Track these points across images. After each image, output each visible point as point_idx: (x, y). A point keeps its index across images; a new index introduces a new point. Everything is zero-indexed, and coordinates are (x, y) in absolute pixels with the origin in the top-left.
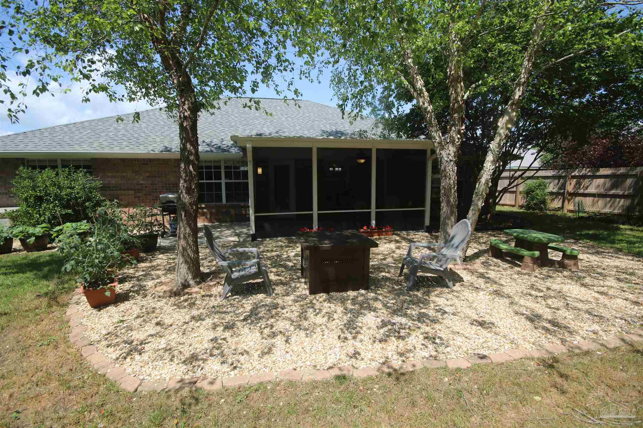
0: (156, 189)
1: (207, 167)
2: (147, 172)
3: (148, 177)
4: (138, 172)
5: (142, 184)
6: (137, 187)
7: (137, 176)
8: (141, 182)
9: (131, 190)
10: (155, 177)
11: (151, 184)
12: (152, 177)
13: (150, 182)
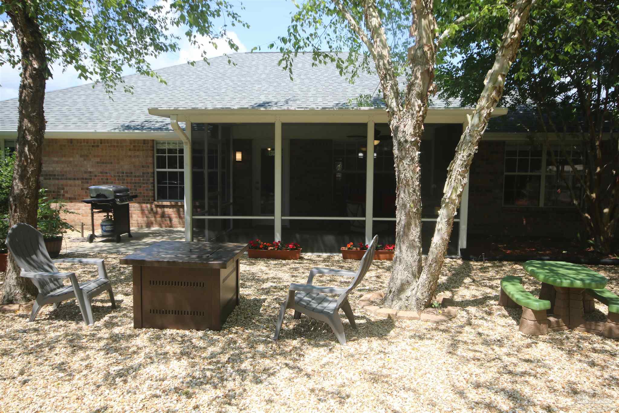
0: (107, 179)
1: (170, 151)
2: (98, 156)
3: (98, 162)
4: (87, 156)
5: (90, 172)
6: (86, 176)
7: (85, 162)
8: (89, 170)
9: (78, 179)
10: (106, 163)
11: (101, 173)
12: (103, 163)
13: (100, 170)
